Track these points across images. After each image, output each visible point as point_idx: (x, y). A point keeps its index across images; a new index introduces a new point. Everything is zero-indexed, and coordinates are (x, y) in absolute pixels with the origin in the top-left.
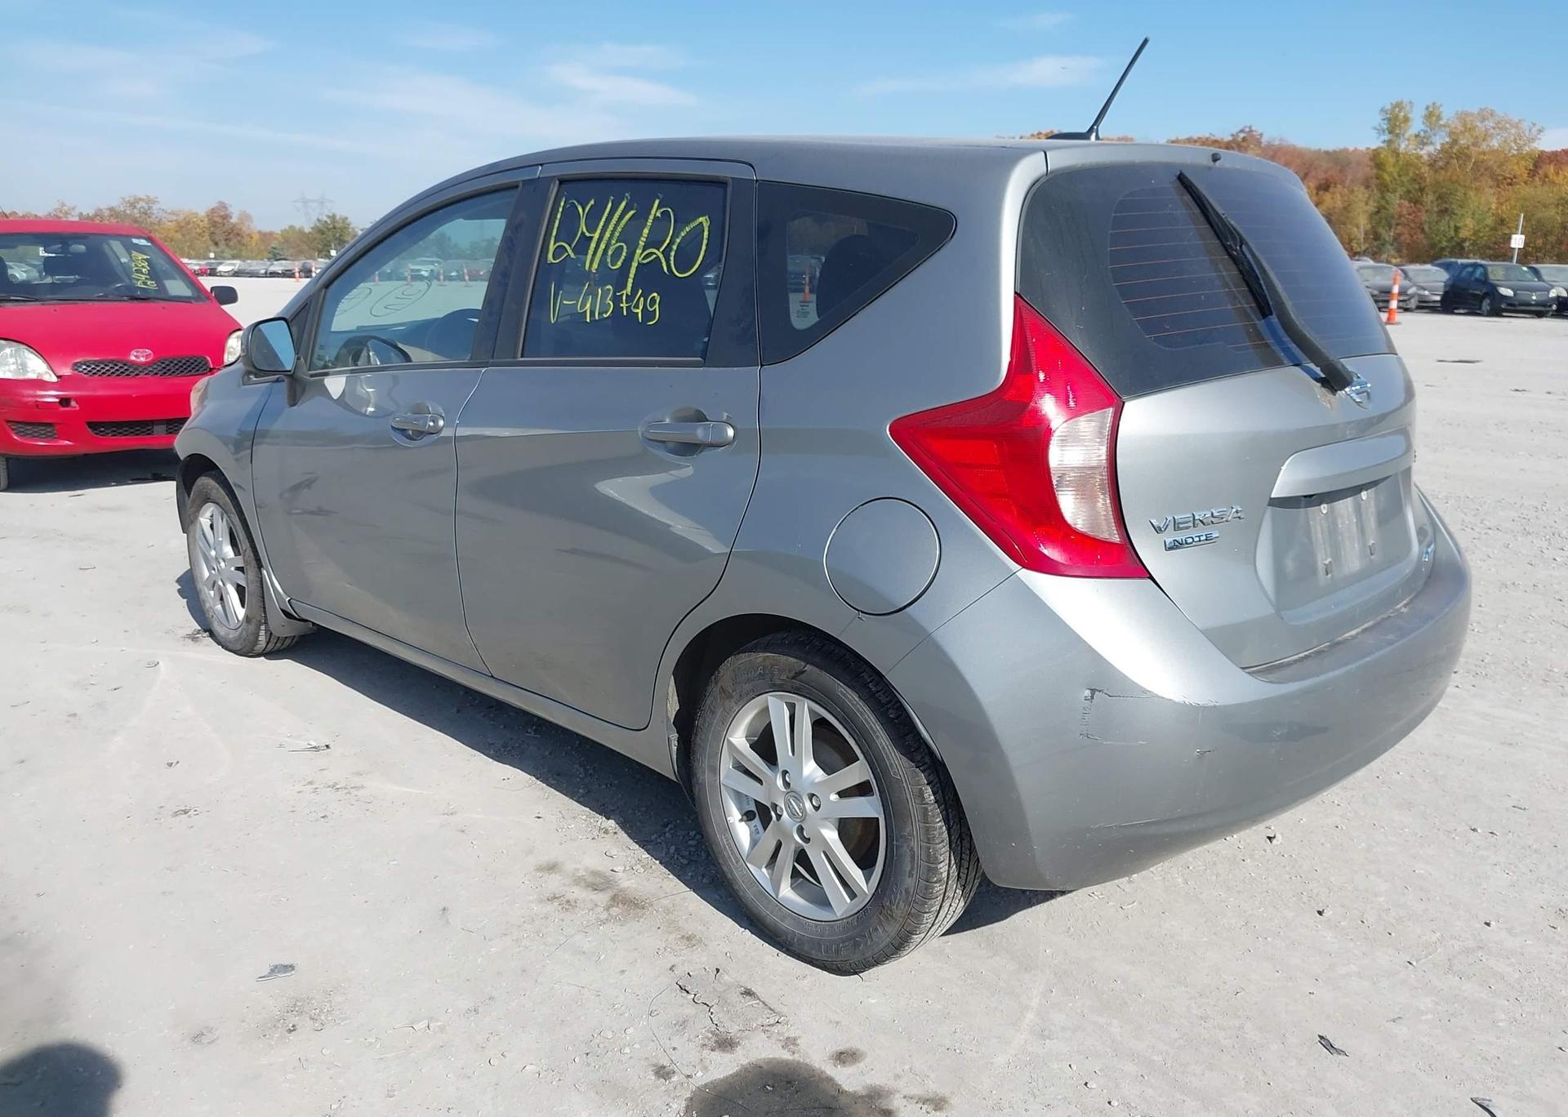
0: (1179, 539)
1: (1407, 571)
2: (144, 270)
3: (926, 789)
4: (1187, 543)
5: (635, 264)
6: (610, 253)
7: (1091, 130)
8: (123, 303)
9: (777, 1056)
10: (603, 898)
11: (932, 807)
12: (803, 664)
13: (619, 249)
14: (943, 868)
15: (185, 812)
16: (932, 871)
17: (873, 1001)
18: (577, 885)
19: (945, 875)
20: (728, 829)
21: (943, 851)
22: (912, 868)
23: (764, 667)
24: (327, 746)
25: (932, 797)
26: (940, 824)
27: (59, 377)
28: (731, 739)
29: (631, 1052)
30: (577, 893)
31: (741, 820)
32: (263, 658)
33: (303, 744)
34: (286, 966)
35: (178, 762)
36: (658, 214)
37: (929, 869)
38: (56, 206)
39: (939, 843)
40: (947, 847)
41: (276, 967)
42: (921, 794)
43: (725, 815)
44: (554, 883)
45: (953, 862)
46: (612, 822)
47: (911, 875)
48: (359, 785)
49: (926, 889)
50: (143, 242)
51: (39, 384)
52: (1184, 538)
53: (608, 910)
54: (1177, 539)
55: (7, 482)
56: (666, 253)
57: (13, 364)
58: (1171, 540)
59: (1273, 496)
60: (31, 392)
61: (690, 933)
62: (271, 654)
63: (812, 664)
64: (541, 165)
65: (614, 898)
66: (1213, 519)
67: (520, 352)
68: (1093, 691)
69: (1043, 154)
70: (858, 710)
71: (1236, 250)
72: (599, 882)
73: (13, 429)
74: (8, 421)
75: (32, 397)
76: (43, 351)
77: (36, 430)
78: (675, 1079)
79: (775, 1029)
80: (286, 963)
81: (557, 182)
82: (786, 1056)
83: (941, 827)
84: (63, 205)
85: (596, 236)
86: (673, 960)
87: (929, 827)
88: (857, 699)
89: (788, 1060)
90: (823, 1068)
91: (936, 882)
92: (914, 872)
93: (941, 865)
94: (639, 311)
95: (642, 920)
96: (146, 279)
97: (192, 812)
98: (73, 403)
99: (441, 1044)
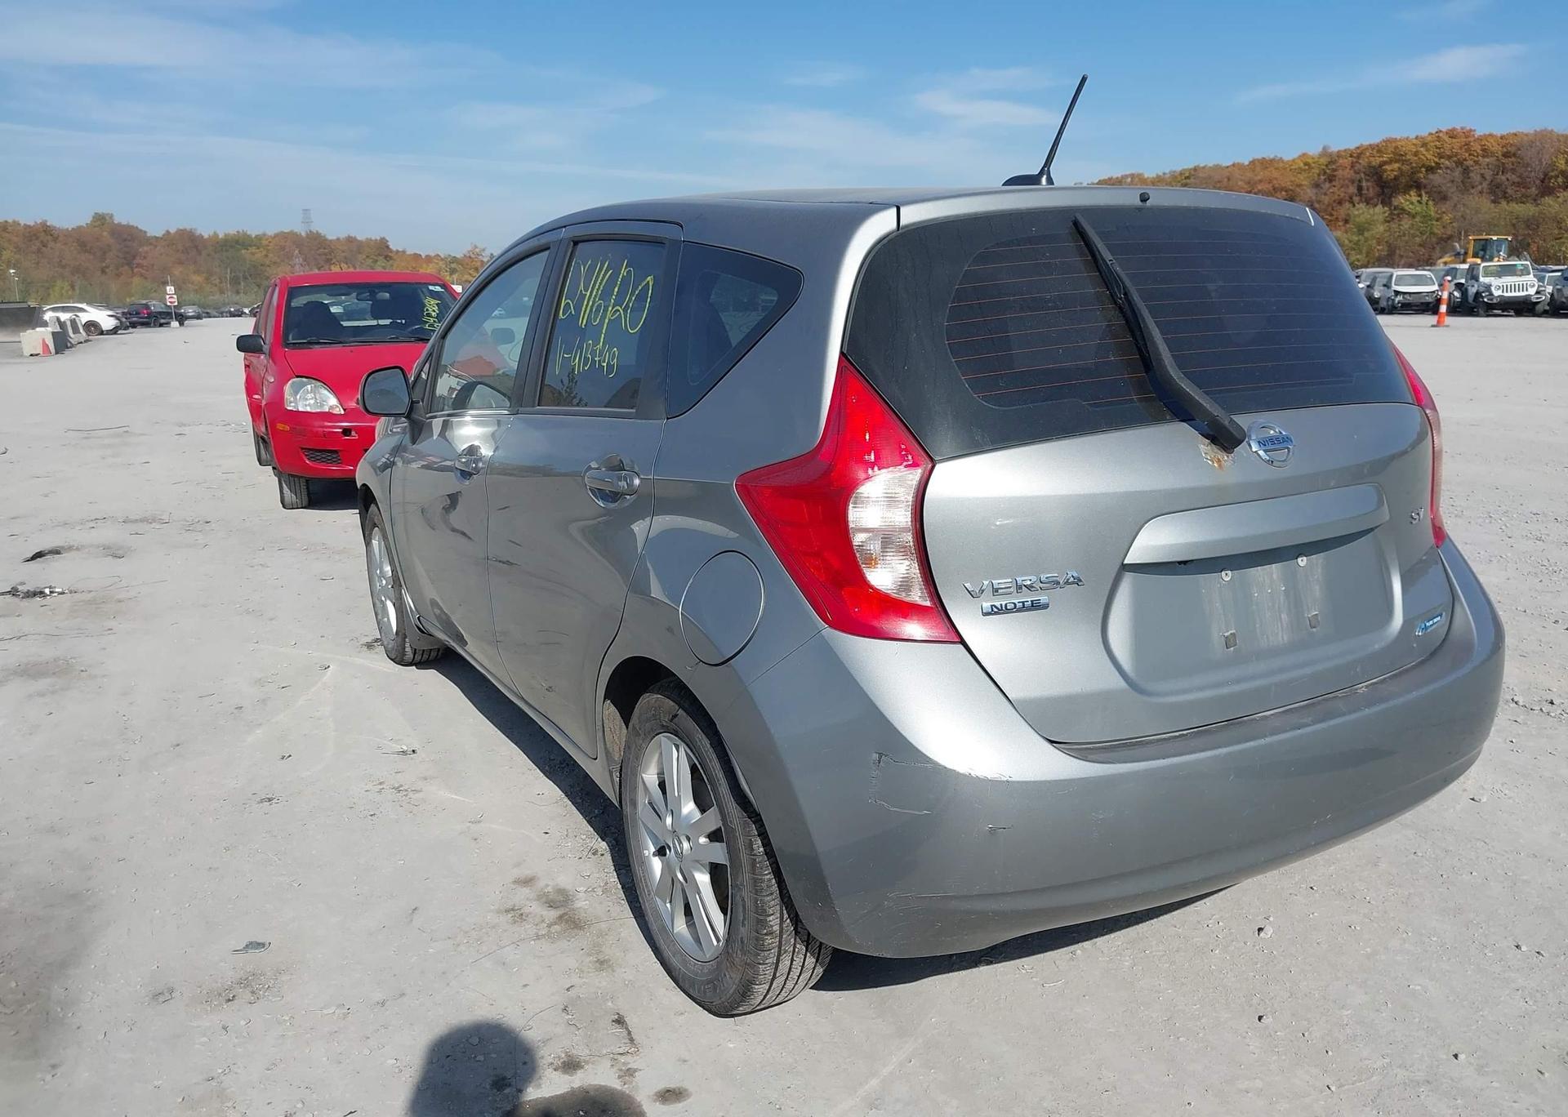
0: (998, 604)
1: (1377, 646)
2: (433, 314)
3: (755, 840)
4: (1006, 609)
5: (607, 321)
6: (594, 310)
7: (1041, 173)
8: (411, 344)
9: (609, 1085)
10: (553, 914)
11: (761, 858)
12: (677, 707)
13: (600, 306)
14: (774, 921)
15: (270, 800)
16: (761, 923)
17: (731, 1046)
18: (538, 900)
19: (776, 928)
20: (644, 862)
21: (773, 904)
22: (744, 919)
23: (656, 708)
24: (413, 751)
25: (762, 849)
26: (768, 877)
27: (345, 410)
28: (643, 775)
29: (485, 1059)
30: (536, 909)
31: (654, 855)
32: (414, 667)
33: (398, 748)
34: (259, 944)
35: (290, 756)
36: (625, 274)
37: (759, 921)
38: (470, 249)
39: (768, 895)
40: (778, 901)
41: (251, 943)
42: (751, 844)
43: (641, 847)
44: (522, 895)
45: (786, 916)
46: (604, 845)
47: (743, 925)
48: (419, 789)
49: (757, 940)
50: (438, 289)
51: (329, 416)
52: (1004, 603)
53: (550, 927)
54: (995, 604)
55: (307, 500)
56: (625, 310)
57: (312, 399)
58: (989, 604)
59: (1126, 562)
60: (321, 423)
61: (606, 957)
62: (421, 665)
63: (683, 709)
64: (565, 227)
65: (561, 917)
66: (1041, 585)
67: (537, 402)
68: (881, 755)
69: (895, 209)
70: (708, 756)
71: (1121, 299)
72: (559, 901)
73: (306, 455)
74: (303, 449)
75: (321, 427)
76: (336, 389)
77: (324, 456)
78: (507, 1091)
79: (622, 1059)
80: (260, 941)
81: (572, 243)
82: (616, 1084)
83: (770, 880)
84: (476, 247)
85: (588, 294)
86: (575, 980)
87: (758, 879)
88: (709, 746)
89: (616, 1090)
90: (642, 1102)
91: (766, 934)
92: (746, 923)
93: (771, 918)
94: (605, 364)
95: (573, 939)
96: (434, 321)
97: (275, 801)
98: (353, 433)
99: (336, 1029)
